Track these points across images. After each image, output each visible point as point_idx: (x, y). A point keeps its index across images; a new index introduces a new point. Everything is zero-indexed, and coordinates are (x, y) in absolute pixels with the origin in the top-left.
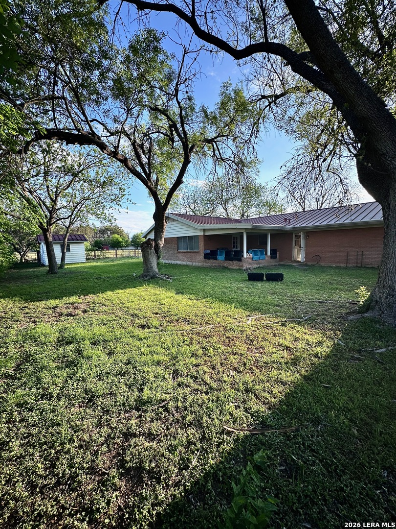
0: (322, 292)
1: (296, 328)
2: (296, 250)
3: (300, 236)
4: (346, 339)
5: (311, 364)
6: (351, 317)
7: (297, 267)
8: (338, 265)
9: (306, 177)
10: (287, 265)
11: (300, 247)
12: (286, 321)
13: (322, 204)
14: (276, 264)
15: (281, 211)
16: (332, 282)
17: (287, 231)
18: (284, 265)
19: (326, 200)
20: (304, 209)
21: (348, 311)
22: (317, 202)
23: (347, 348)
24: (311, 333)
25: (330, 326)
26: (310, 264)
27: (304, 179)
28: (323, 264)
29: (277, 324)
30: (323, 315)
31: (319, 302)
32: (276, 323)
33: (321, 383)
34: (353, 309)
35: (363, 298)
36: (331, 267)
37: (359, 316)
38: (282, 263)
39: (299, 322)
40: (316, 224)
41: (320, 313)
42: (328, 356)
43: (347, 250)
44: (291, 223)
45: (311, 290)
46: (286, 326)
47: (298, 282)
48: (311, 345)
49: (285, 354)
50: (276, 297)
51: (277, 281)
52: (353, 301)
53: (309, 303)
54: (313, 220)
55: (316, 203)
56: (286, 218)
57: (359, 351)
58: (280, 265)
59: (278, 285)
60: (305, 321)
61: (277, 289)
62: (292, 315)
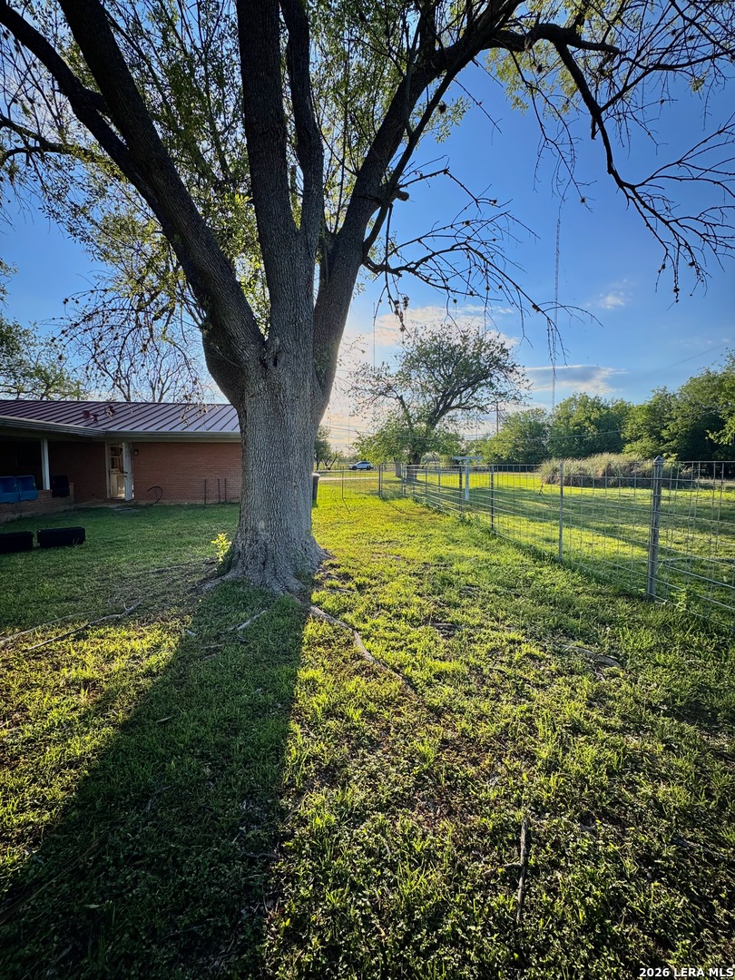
0: (164, 553)
1: (110, 635)
2: (114, 478)
3: (121, 450)
4: (200, 624)
5: (139, 693)
6: (208, 586)
7: (117, 512)
8: (192, 502)
9: (126, 338)
10: (95, 509)
11: (123, 472)
12: (86, 628)
13: (162, 394)
14: (68, 507)
15: (77, 393)
16: (181, 532)
17: (90, 438)
18: (87, 510)
19: (168, 389)
20: (128, 398)
21: (204, 576)
22: (154, 389)
23: (201, 638)
24: (141, 633)
25: (174, 610)
26: (143, 503)
27: (120, 340)
28: (167, 502)
29: (65, 642)
30: (163, 594)
31: (158, 572)
32: (62, 639)
33: (155, 720)
34: (210, 572)
35: (222, 552)
36: (180, 506)
37: (217, 581)
38: (83, 505)
39: (118, 620)
40: (150, 430)
41: (158, 592)
42: (169, 666)
43: (205, 476)
44: (100, 423)
45: (144, 552)
46: (85, 638)
47: (118, 541)
48: (139, 657)
49: (83, 698)
50: (64, 581)
51: (70, 544)
52: (211, 559)
53: (138, 577)
54: (142, 421)
55: (151, 391)
56: (89, 411)
57: (217, 638)
58: (79, 509)
59: (71, 554)
60: (129, 614)
61: (69, 562)
62: (101, 612)
